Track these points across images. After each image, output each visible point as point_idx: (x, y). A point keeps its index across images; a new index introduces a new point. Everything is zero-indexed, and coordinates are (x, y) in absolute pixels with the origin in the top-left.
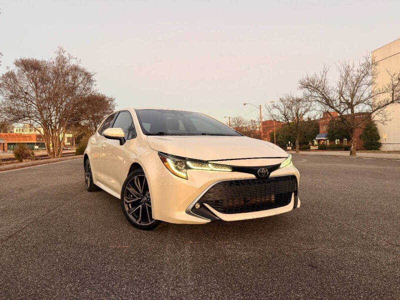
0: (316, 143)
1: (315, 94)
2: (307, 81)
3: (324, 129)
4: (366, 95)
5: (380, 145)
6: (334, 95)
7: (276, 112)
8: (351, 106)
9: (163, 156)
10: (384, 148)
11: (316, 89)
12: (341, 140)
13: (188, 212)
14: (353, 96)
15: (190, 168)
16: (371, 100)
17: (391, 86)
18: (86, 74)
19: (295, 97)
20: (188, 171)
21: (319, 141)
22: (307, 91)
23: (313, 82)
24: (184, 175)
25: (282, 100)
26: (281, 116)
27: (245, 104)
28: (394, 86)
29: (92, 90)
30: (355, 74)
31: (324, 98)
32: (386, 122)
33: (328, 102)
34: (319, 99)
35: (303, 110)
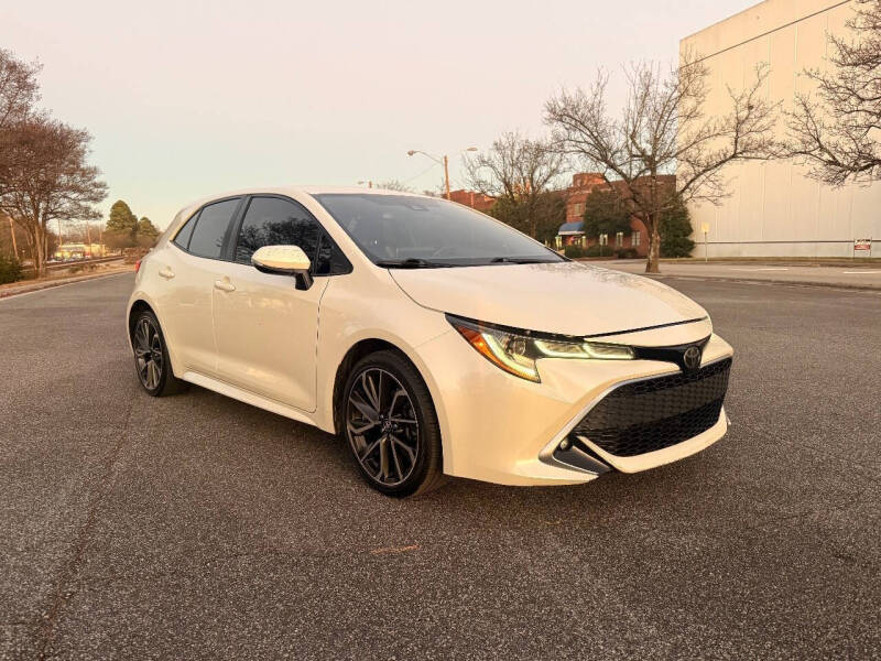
0: (559, 243)
1: (576, 135)
2: (562, 105)
3: (576, 211)
4: (681, 141)
5: (691, 245)
6: (617, 140)
7: (486, 174)
8: (651, 162)
9: (468, 328)
10: (701, 252)
11: (580, 124)
12: (612, 236)
13: (545, 460)
14: (655, 141)
15: (544, 356)
16: (693, 152)
17: (733, 122)
18: (12, 67)
19: (532, 140)
20: (540, 362)
21: (564, 238)
22: (560, 129)
23: (575, 109)
24: (531, 373)
25: (498, 147)
26: (498, 184)
27: (411, 154)
28: (740, 122)
29: (32, 110)
30: (659, 91)
31: (598, 145)
32: (722, 200)
33: (603, 153)
34: (585, 147)
35: (545, 170)
